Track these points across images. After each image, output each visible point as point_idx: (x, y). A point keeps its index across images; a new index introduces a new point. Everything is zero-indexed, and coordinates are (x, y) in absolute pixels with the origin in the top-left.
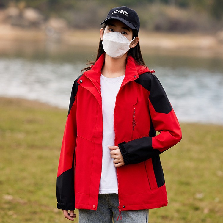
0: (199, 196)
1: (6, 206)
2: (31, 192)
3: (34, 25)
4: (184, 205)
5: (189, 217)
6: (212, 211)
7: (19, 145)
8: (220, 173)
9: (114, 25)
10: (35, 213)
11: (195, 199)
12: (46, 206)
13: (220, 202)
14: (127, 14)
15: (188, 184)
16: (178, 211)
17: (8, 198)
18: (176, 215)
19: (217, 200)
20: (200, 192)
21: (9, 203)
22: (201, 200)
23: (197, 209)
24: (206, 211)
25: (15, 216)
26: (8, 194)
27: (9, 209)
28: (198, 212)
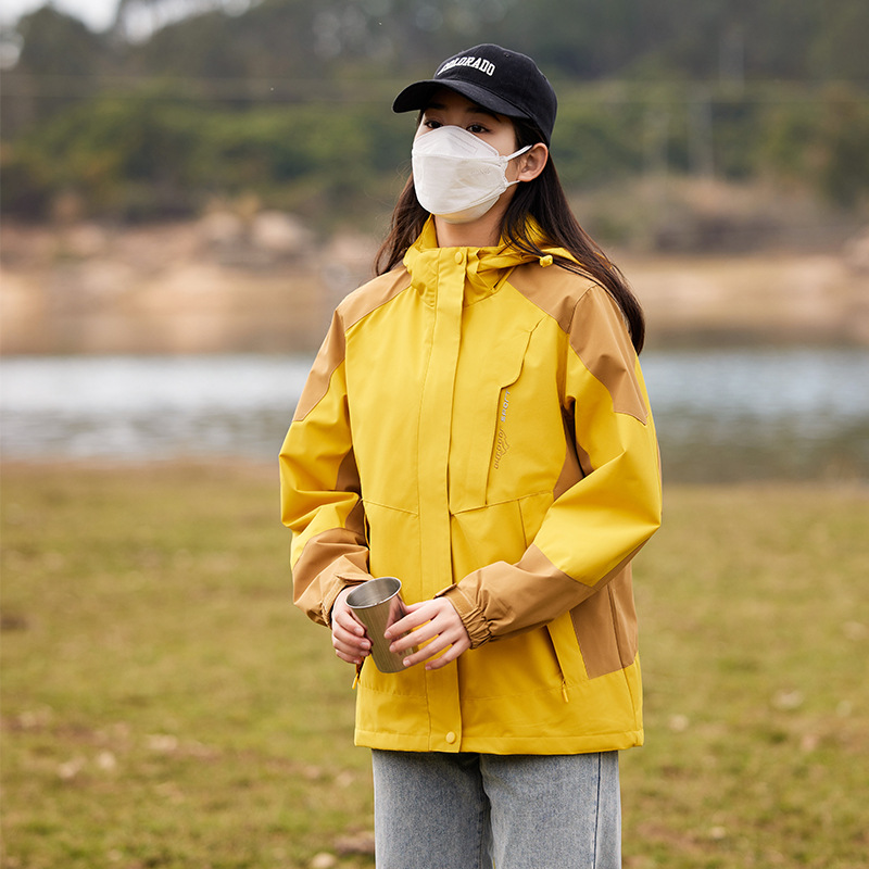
0: (787, 700)
1: (154, 769)
2: (240, 724)
3: (287, 261)
4: (737, 729)
5: (753, 765)
6: (829, 742)
7: (212, 589)
8: (855, 629)
9: (440, 107)
10: (245, 784)
11: (773, 710)
12: (284, 761)
13: (856, 713)
14: (488, 68)
15: (749, 667)
16: (717, 749)
17: (162, 744)
18: (709, 761)
19: (846, 707)
20: (789, 688)
21: (162, 759)
22: (793, 712)
23: (778, 739)
24: (809, 744)
25: (178, 799)
26: (163, 732)
27: (163, 778)
28: (785, 749)
